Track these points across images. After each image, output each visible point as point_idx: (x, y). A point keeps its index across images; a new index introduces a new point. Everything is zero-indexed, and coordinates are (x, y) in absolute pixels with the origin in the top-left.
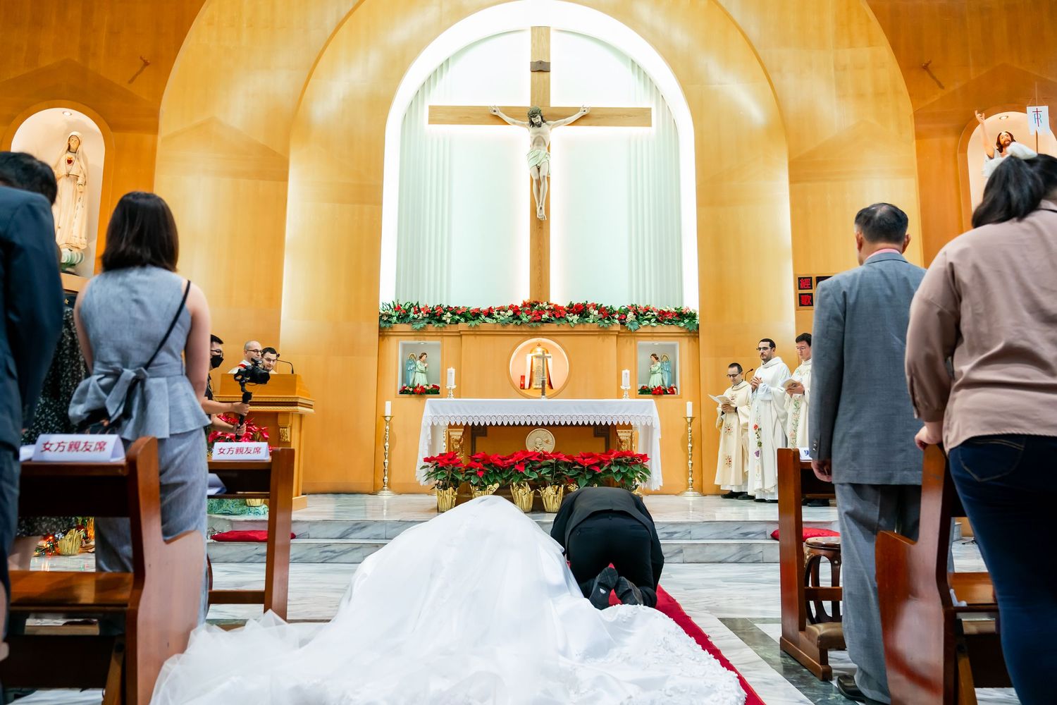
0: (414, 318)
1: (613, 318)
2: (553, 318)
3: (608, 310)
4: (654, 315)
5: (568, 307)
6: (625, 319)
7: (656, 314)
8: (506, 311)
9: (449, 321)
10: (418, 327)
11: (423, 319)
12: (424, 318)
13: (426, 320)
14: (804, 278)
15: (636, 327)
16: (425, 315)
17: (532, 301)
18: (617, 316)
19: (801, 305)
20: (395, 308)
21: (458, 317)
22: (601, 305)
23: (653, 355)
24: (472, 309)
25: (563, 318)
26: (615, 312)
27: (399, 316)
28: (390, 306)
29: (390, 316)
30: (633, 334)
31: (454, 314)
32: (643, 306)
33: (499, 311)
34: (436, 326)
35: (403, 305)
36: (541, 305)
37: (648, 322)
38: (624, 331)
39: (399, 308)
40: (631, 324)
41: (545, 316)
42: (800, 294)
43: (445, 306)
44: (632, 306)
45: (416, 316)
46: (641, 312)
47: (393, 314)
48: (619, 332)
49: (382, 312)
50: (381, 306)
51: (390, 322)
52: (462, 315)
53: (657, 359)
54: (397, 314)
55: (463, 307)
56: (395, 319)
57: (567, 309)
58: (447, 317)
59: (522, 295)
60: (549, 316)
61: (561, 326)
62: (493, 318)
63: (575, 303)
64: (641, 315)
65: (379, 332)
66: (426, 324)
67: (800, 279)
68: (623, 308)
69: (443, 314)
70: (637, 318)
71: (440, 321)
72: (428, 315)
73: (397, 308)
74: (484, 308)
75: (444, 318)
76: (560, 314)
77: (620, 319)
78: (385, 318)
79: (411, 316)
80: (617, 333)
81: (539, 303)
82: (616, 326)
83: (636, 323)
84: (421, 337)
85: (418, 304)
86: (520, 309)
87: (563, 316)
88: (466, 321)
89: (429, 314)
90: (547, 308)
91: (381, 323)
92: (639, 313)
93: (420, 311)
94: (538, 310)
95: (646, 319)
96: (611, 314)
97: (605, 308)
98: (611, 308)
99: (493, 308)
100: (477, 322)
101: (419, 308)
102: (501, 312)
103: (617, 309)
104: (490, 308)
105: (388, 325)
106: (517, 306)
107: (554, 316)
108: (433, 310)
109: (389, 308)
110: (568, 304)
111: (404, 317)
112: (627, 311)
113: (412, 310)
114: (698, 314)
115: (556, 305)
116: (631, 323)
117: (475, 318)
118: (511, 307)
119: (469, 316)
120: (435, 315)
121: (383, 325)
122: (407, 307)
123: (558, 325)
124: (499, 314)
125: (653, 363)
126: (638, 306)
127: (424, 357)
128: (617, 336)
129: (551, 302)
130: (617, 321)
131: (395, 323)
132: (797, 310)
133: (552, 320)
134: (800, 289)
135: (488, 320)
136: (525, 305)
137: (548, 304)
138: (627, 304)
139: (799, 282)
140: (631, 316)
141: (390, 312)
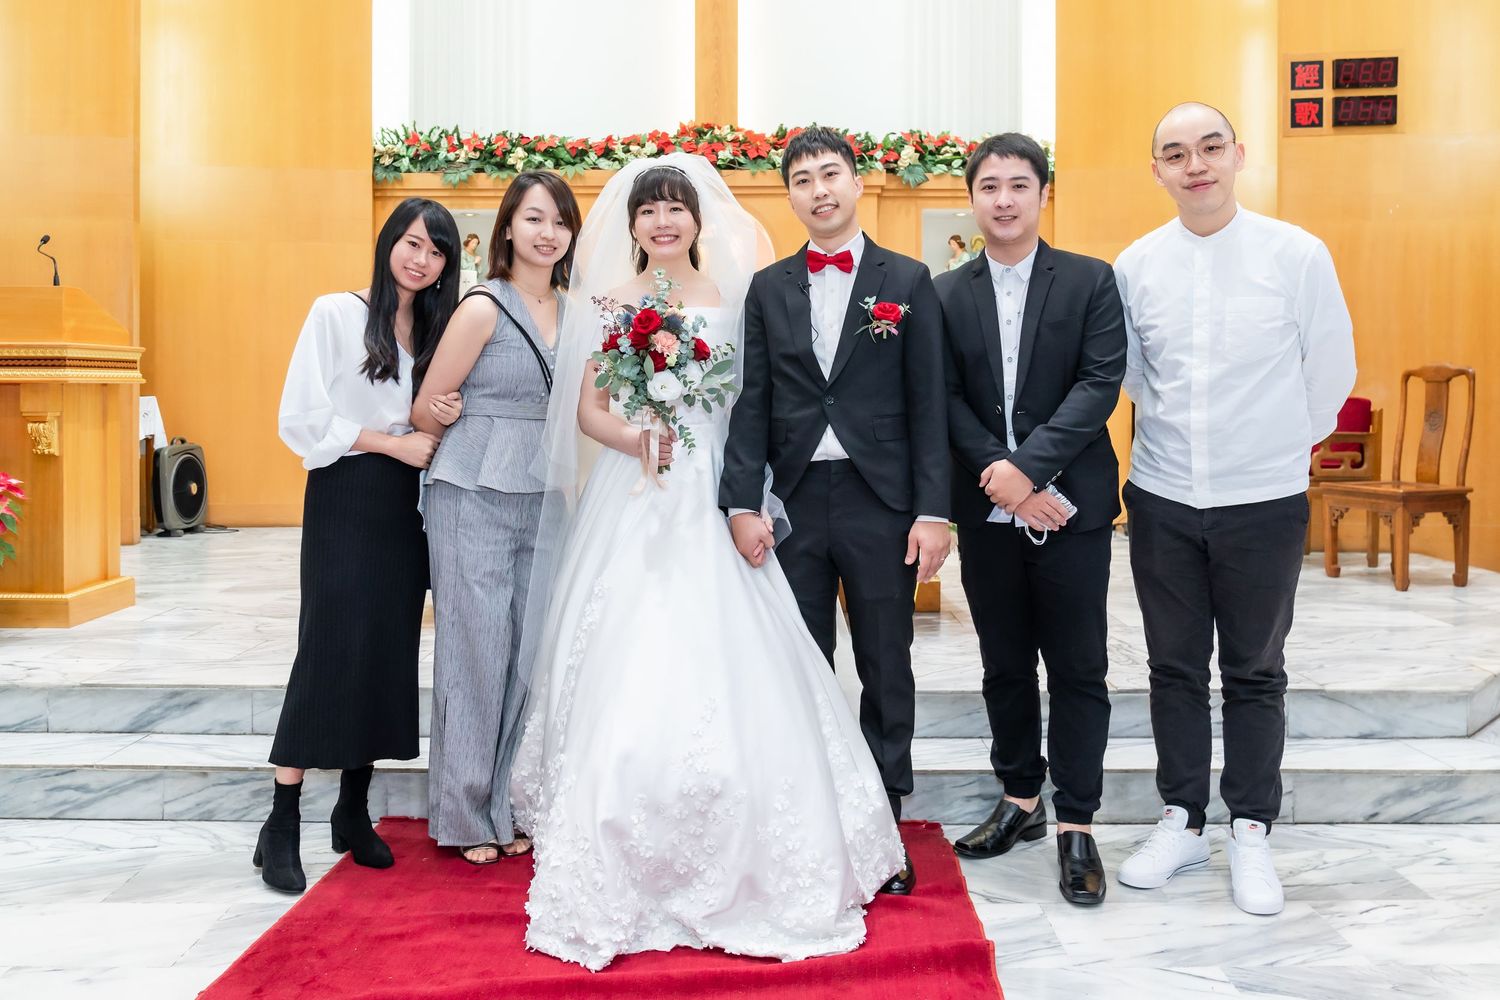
0: (448, 161)
1: (871, 158)
2: (742, 159)
3: (861, 142)
4: (958, 154)
5: (777, 136)
6: (896, 162)
7: (962, 150)
8: (643, 146)
9: (520, 166)
10: (454, 178)
11: (467, 163)
12: (470, 160)
13: (474, 165)
14: (1305, 64)
15: (919, 178)
16: (472, 155)
17: (699, 125)
18: (879, 154)
19: (1295, 124)
20: (407, 138)
21: (538, 158)
22: (846, 131)
23: (956, 238)
24: (569, 141)
25: (763, 158)
26: (875, 147)
27: (417, 155)
28: (398, 137)
29: (397, 157)
30: (912, 191)
31: (531, 151)
32: (935, 134)
33: (629, 144)
34: (494, 175)
35: (426, 133)
36: (717, 132)
37: (944, 167)
38: (893, 185)
39: (416, 139)
40: (910, 172)
41: (725, 154)
42: (1294, 102)
43: (516, 136)
44: (912, 133)
45: (452, 156)
46: (931, 147)
47: (403, 152)
48: (882, 188)
49: (380, 148)
50: (376, 135)
51: (397, 169)
52: (548, 153)
53: (962, 245)
54: (412, 151)
55: (552, 137)
56: (405, 162)
57: (772, 140)
58: (517, 159)
59: (678, 112)
60: (735, 155)
61: (759, 174)
62: (615, 160)
63: (789, 127)
64: (931, 153)
65: (375, 190)
66: (471, 173)
67: (1294, 65)
68: (892, 138)
69: (510, 152)
70: (921, 158)
71: (502, 166)
72: (478, 154)
73: (411, 140)
74: (597, 138)
75: (510, 161)
76: (757, 149)
77: (886, 162)
78: (387, 161)
79: (441, 156)
80: (879, 191)
81: (713, 128)
82: (878, 176)
83: (920, 169)
84: (465, 202)
85: (456, 130)
86: (673, 141)
87: (764, 154)
88: (557, 165)
89: (481, 151)
90: (730, 138)
91: (379, 171)
92: (925, 148)
93: (461, 145)
94: (710, 142)
95: (941, 162)
96: (866, 150)
97: (853, 138)
98: (868, 137)
99: (615, 138)
100: (579, 168)
101: (459, 139)
102: (632, 148)
103: (879, 140)
104: (609, 139)
105: (392, 175)
106: (665, 135)
107: (745, 154)
108: (490, 144)
109: (396, 141)
110: (774, 130)
111: (425, 159)
112: (901, 143)
113: (444, 143)
114: (1052, 149)
115: (749, 133)
116: (910, 168)
117: (578, 160)
118: (653, 137)
119: (564, 155)
120: (492, 154)
121: (381, 175)
122: (434, 138)
123: (753, 174)
124: (627, 151)
125: (954, 256)
126: (924, 133)
127: (474, 242)
128: (879, 196)
129: (740, 125)
130: (879, 166)
131: (409, 171)
132: (1286, 136)
133: (740, 164)
134: (1293, 87)
135: (603, 163)
136: (683, 132)
137: (732, 129)
138: (900, 129)
139: (1294, 74)
140: (908, 154)
141: (400, 148)
